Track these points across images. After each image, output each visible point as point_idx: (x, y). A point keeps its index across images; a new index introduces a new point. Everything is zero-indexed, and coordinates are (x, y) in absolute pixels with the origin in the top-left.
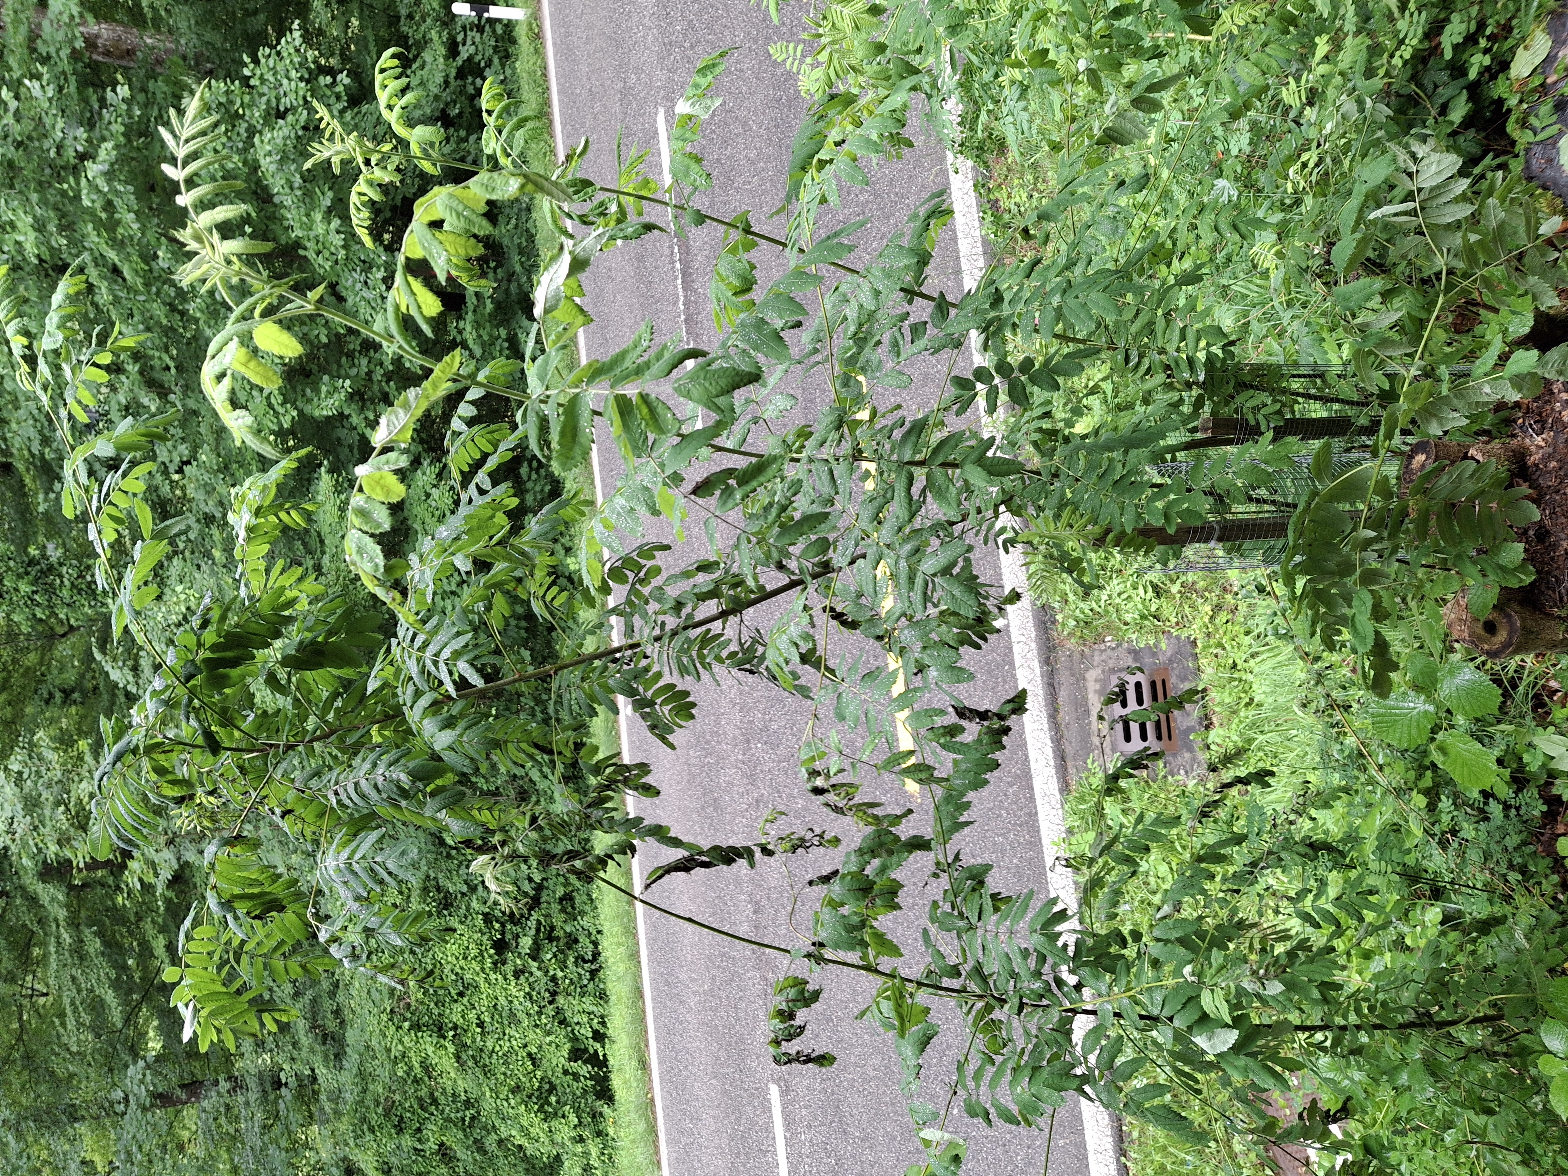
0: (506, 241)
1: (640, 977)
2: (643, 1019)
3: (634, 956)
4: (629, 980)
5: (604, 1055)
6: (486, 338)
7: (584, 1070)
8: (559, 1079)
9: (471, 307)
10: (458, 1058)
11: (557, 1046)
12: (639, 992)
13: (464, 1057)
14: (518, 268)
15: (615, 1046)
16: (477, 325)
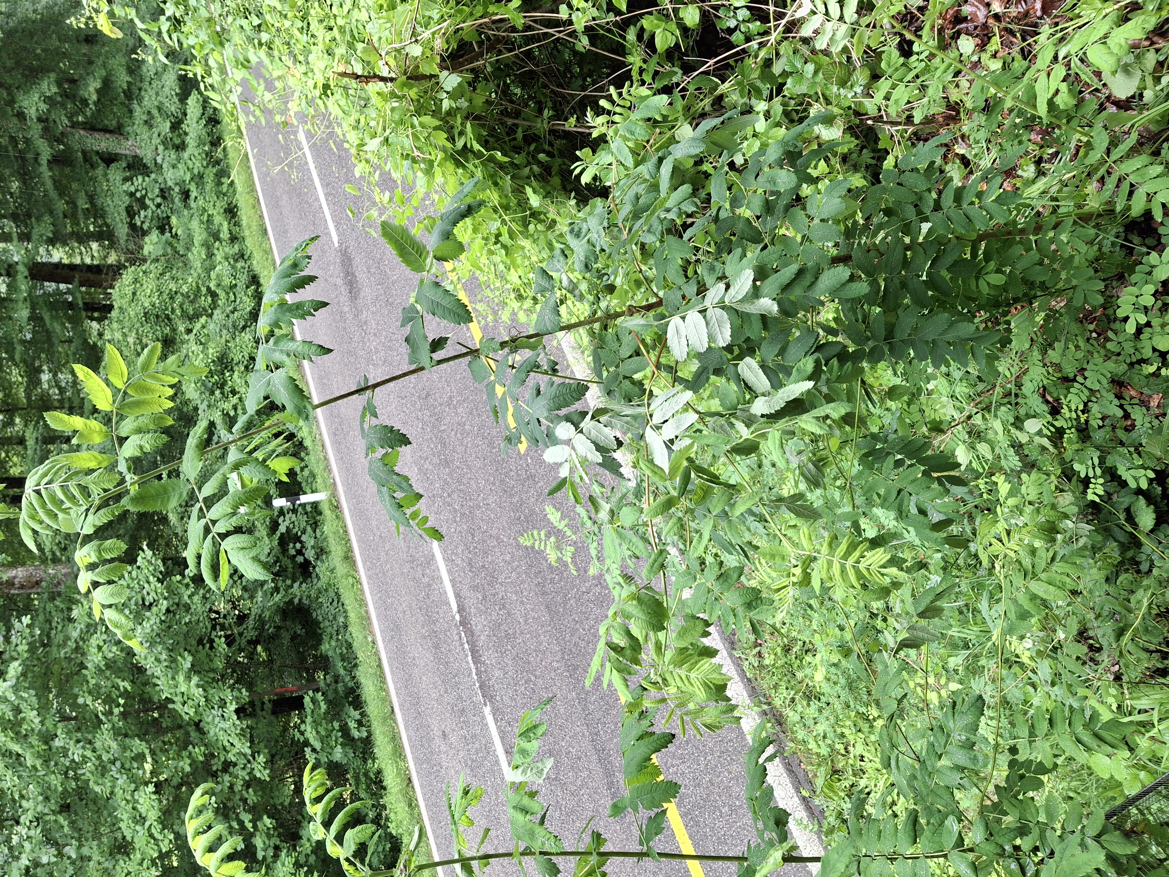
0: (330, 654)
6: (323, 733)
9: (308, 711)
14: (342, 672)
16: (316, 724)
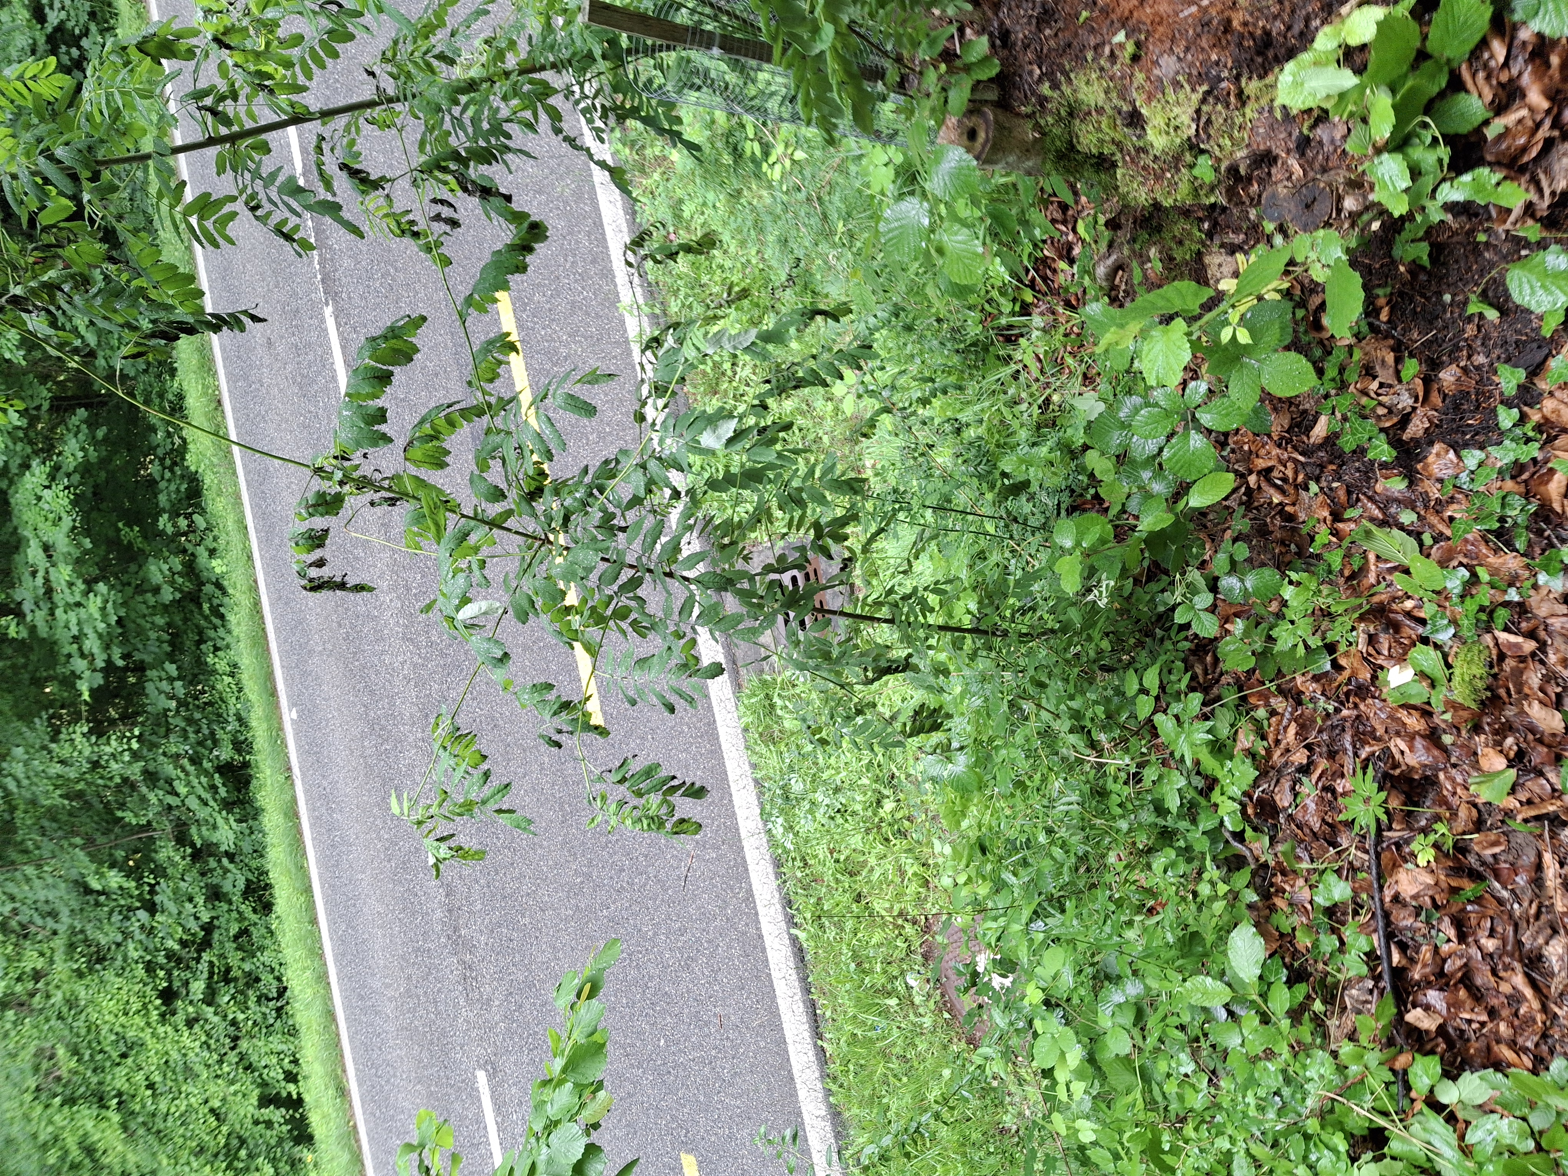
1: (331, 999)
2: (338, 1044)
3: (322, 978)
4: (318, 1006)
5: (299, 1094)
7: (276, 1115)
8: (248, 1130)
10: (125, 1127)
11: (244, 1095)
12: (331, 1015)
13: (133, 1126)
15: (310, 1082)
